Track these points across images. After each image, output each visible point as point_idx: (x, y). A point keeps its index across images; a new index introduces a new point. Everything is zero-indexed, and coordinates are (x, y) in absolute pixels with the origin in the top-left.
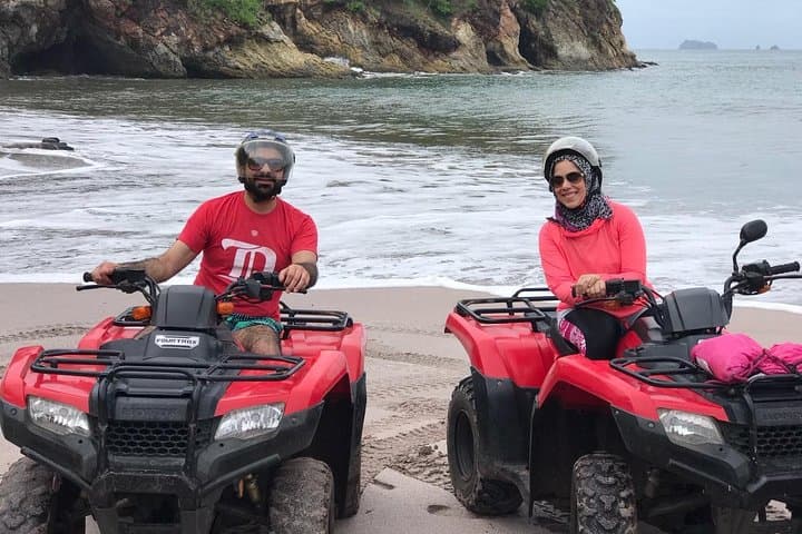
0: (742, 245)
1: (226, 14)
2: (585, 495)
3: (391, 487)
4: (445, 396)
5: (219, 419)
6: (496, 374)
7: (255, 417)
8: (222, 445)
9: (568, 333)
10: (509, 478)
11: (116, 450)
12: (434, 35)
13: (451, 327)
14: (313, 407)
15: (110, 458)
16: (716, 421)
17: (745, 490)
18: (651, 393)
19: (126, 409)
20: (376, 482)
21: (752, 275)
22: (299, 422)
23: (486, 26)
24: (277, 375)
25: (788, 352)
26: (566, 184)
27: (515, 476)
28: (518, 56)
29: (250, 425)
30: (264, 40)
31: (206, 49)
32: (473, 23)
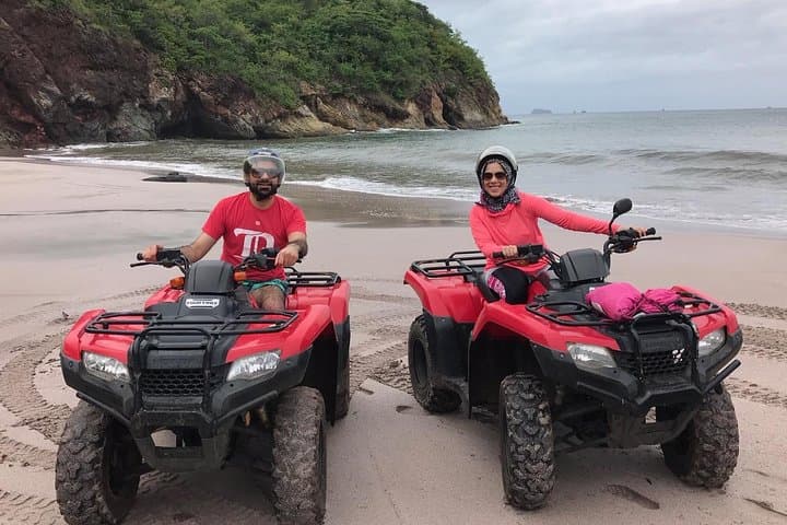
0: (615, 217)
1: (277, 101)
2: (512, 408)
3: (371, 393)
4: (407, 323)
5: (230, 364)
6: (441, 314)
7: (260, 361)
8: (232, 385)
9: (493, 285)
10: (452, 388)
11: (150, 392)
12: (394, 110)
13: (408, 280)
14: (303, 351)
15: (145, 398)
16: (609, 349)
17: (634, 402)
18: (559, 330)
19: (156, 360)
20: (361, 389)
21: (624, 238)
22: (293, 364)
23: (423, 103)
24: (275, 327)
25: (660, 295)
26: (494, 179)
27: (457, 386)
28: (442, 120)
29: (254, 368)
30: (299, 115)
31: (267, 122)
32: (416, 102)
